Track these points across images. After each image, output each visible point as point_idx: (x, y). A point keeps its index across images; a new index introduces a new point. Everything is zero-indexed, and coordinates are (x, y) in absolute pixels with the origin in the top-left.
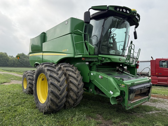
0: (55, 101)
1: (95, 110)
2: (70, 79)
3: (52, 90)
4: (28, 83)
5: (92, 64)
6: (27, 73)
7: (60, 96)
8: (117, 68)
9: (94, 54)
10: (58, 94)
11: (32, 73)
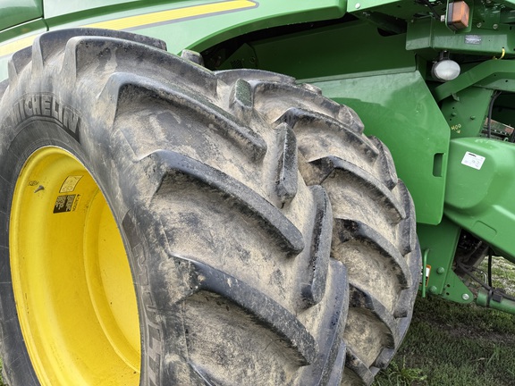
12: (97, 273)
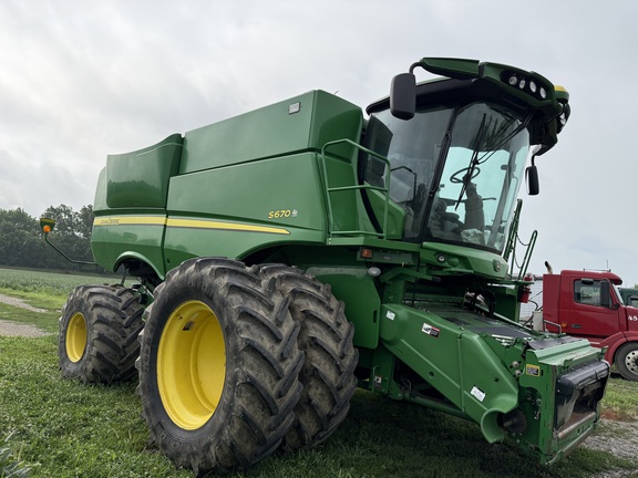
0: (259, 421)
1: (399, 464)
2: (313, 333)
3: (251, 372)
4: (95, 336)
5: (389, 275)
6: (92, 294)
7: (278, 401)
8: (468, 297)
9: (403, 238)
10: (273, 392)
11: (113, 297)
12: (196, 365)
